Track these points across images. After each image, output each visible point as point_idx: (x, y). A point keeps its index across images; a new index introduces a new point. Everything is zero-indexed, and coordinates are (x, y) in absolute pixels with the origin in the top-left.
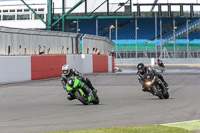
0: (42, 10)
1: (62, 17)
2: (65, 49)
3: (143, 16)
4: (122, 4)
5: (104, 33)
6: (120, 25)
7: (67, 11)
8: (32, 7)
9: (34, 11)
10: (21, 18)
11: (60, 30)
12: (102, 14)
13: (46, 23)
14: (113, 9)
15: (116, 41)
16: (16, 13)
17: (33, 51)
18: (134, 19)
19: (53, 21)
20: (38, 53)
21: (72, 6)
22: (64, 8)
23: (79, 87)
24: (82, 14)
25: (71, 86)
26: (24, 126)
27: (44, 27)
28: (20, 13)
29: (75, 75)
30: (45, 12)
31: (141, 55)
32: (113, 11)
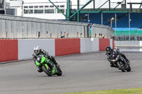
0: (63, 6)
1: (78, 11)
2: (79, 34)
3: (134, 11)
4: (119, 3)
5: (107, 23)
6: (118, 18)
7: (81, 7)
8: (56, 4)
9: (57, 7)
10: (48, 12)
11: (76, 21)
12: (105, 9)
13: (66, 16)
14: (113, 6)
15: (115, 29)
16: (44, 8)
17: (57, 35)
18: (128, 13)
19: (71, 14)
20: (60, 37)
21: (84, 4)
22: (78, 5)
23: (45, 63)
24: (91, 10)
25: (39, 62)
26: (49, 89)
27: (65, 18)
28: (47, 8)
29: (43, 54)
30: (65, 8)
31: (133, 39)
32: (113, 7)
